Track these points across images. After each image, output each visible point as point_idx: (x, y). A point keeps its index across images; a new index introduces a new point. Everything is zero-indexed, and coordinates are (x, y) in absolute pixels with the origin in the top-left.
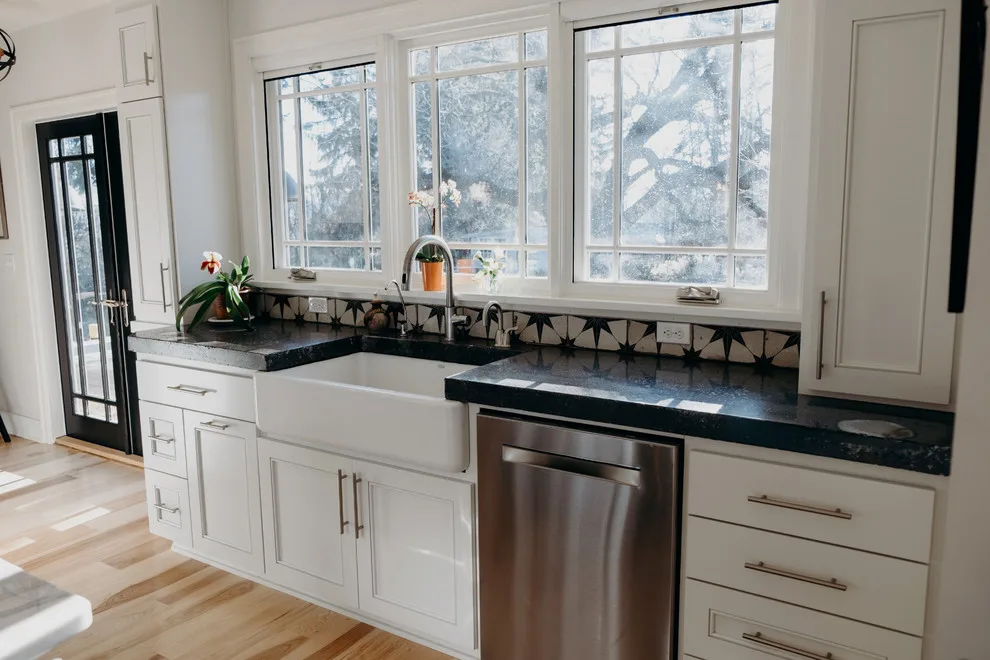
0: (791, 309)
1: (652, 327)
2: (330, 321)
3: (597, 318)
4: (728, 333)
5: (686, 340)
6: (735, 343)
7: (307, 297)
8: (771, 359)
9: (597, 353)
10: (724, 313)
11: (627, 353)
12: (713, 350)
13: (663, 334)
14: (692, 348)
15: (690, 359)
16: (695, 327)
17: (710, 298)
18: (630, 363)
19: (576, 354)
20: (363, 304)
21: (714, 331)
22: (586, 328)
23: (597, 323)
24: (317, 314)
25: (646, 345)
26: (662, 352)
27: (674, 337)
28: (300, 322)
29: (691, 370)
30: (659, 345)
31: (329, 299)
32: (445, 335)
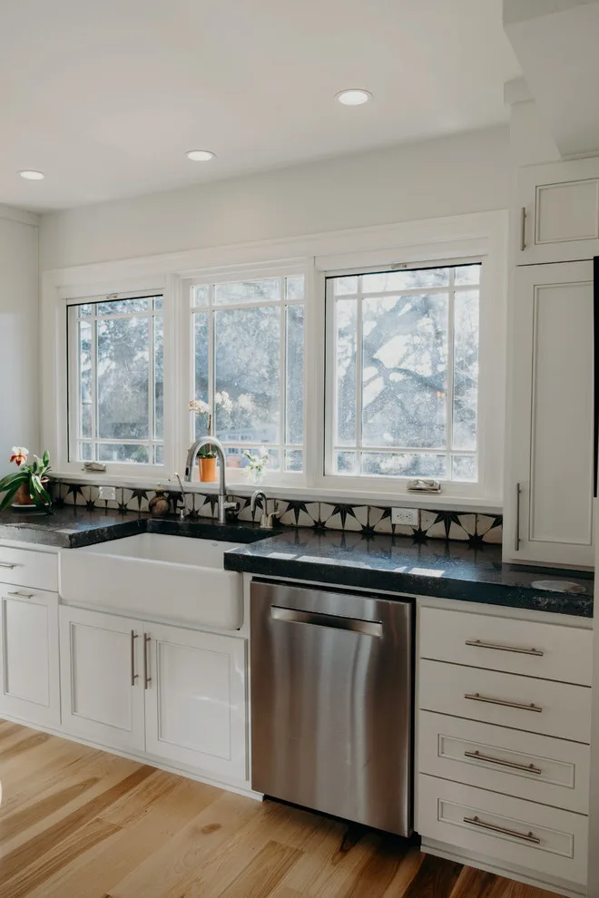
0: (495, 497)
1: (387, 512)
2: (117, 507)
3: (343, 505)
4: (448, 517)
5: (415, 522)
6: (453, 525)
7: (98, 486)
8: (482, 536)
9: (343, 533)
10: (445, 501)
11: (368, 533)
12: (437, 530)
13: (397, 517)
14: (420, 529)
15: (419, 537)
16: (422, 512)
17: (433, 489)
18: (371, 542)
19: (326, 533)
20: (147, 493)
21: (437, 515)
22: (335, 513)
23: (344, 509)
24: (106, 501)
25: (382, 526)
26: (396, 532)
27: (405, 520)
28: (90, 507)
29: (420, 546)
30: (394, 526)
31: (117, 488)
32: (218, 519)
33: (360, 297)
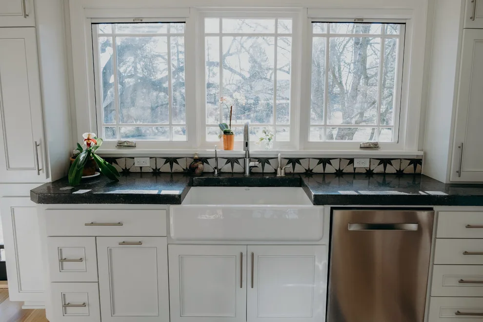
0: (410, 150)
1: (351, 161)
2: (152, 171)
3: (324, 159)
4: (385, 161)
5: (367, 166)
7: (133, 158)
8: (403, 170)
9: (324, 175)
10: (383, 152)
11: (339, 174)
12: (379, 169)
13: (356, 164)
14: (370, 169)
15: (369, 174)
16: (371, 160)
17: (376, 146)
21: (379, 161)
23: (325, 161)
24: (141, 168)
25: (349, 169)
26: (356, 172)
27: (361, 165)
28: (126, 173)
29: (369, 178)
30: (355, 169)
31: (151, 158)
33: (328, 35)
